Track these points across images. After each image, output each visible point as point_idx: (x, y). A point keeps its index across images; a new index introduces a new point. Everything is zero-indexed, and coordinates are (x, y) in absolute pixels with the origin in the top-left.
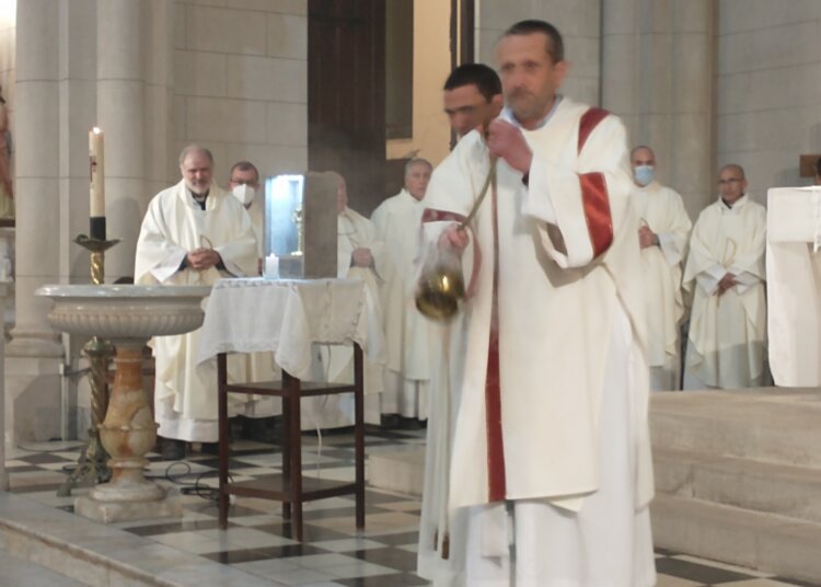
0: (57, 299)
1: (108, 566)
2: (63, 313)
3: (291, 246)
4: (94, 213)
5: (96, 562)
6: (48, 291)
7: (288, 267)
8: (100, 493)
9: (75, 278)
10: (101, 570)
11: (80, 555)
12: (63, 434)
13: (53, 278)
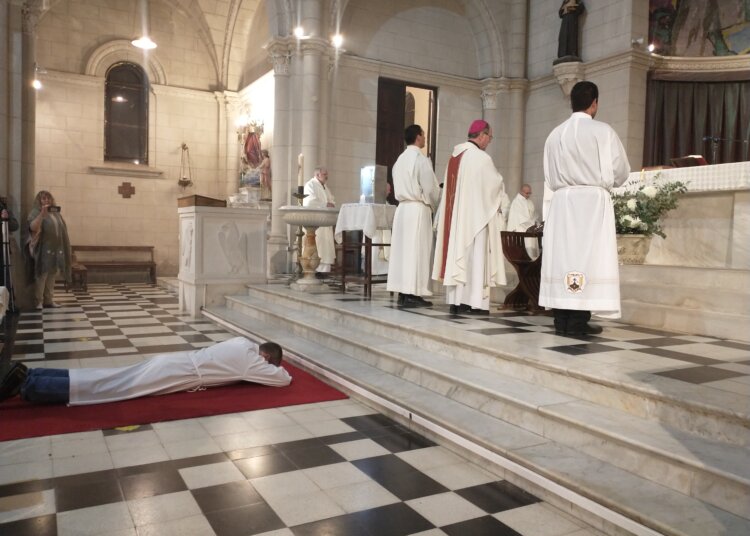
0: (286, 211)
1: (303, 302)
2: (288, 216)
3: (370, 192)
4: (299, 185)
5: (298, 301)
6: (283, 208)
7: (368, 200)
8: (300, 281)
9: (292, 204)
10: (300, 304)
11: (293, 299)
12: (288, 271)
13: (285, 204)
